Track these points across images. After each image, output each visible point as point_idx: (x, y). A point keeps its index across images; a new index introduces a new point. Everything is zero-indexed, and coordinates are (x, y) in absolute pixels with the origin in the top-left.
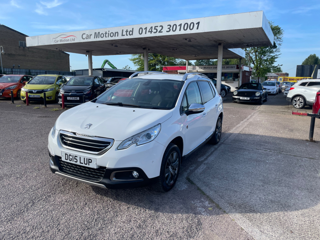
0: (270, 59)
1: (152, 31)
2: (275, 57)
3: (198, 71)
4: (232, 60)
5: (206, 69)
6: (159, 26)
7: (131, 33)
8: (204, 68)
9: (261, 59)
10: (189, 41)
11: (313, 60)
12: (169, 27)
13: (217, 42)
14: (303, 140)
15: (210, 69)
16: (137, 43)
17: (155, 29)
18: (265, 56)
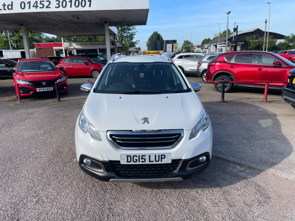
0: (129, 35)
1: (38, 6)
2: (133, 34)
3: (75, 47)
4: (100, 36)
5: (83, 46)
6: (45, 1)
7: (10, 7)
8: (81, 44)
9: (122, 36)
10: (77, 18)
11: (156, 36)
12: (58, 2)
13: (103, 20)
14: (218, 102)
15: (87, 45)
16: (14, 18)
17: (41, 4)
18: (125, 32)
